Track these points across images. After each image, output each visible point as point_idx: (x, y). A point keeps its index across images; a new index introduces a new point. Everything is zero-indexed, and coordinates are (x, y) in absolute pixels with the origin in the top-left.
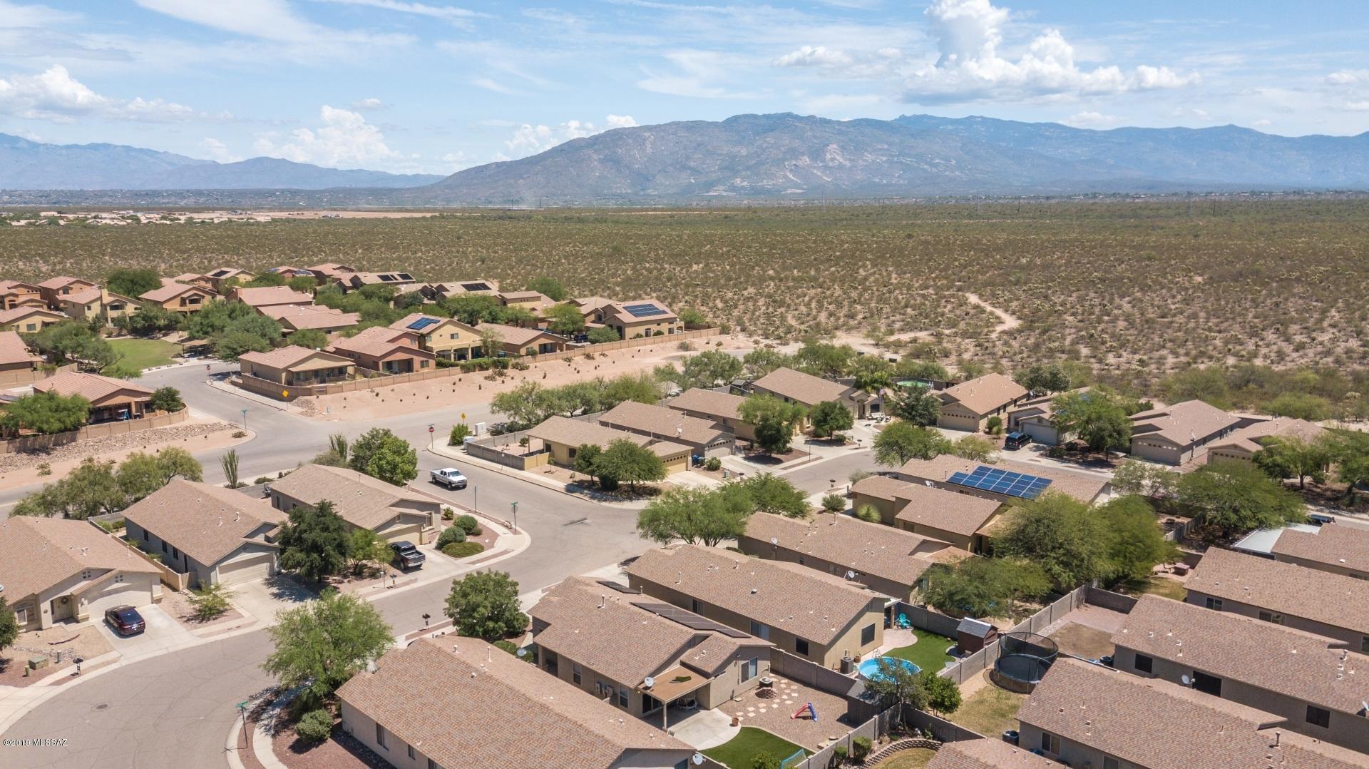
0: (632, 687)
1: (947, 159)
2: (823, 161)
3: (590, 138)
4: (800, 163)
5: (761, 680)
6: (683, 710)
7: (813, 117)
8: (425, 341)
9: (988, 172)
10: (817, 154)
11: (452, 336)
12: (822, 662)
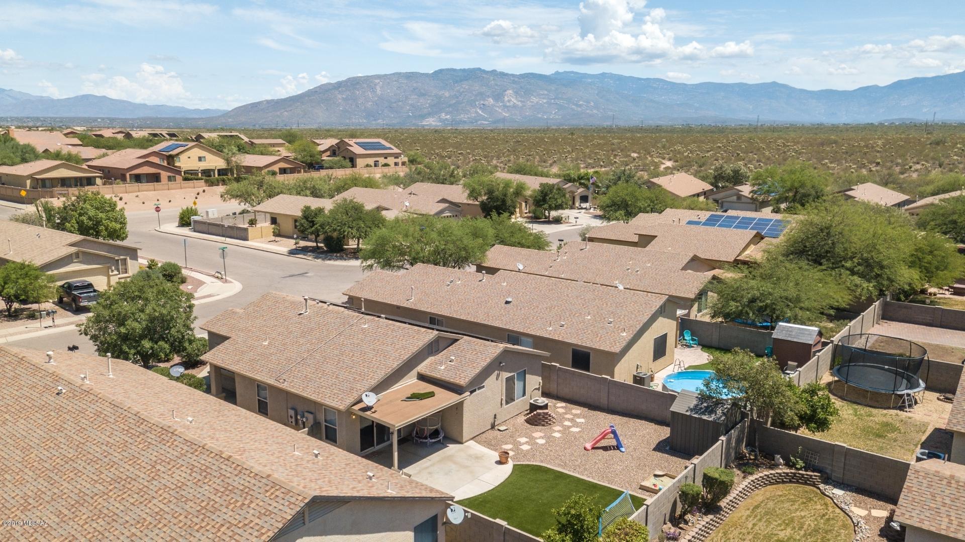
0: (342, 407)
1: (588, 102)
2: (503, 102)
3: (335, 83)
4: (486, 103)
5: (532, 401)
6: (424, 445)
7: (495, 71)
8: (174, 162)
9: (616, 111)
10: (498, 97)
11: (200, 159)
12: (612, 376)
